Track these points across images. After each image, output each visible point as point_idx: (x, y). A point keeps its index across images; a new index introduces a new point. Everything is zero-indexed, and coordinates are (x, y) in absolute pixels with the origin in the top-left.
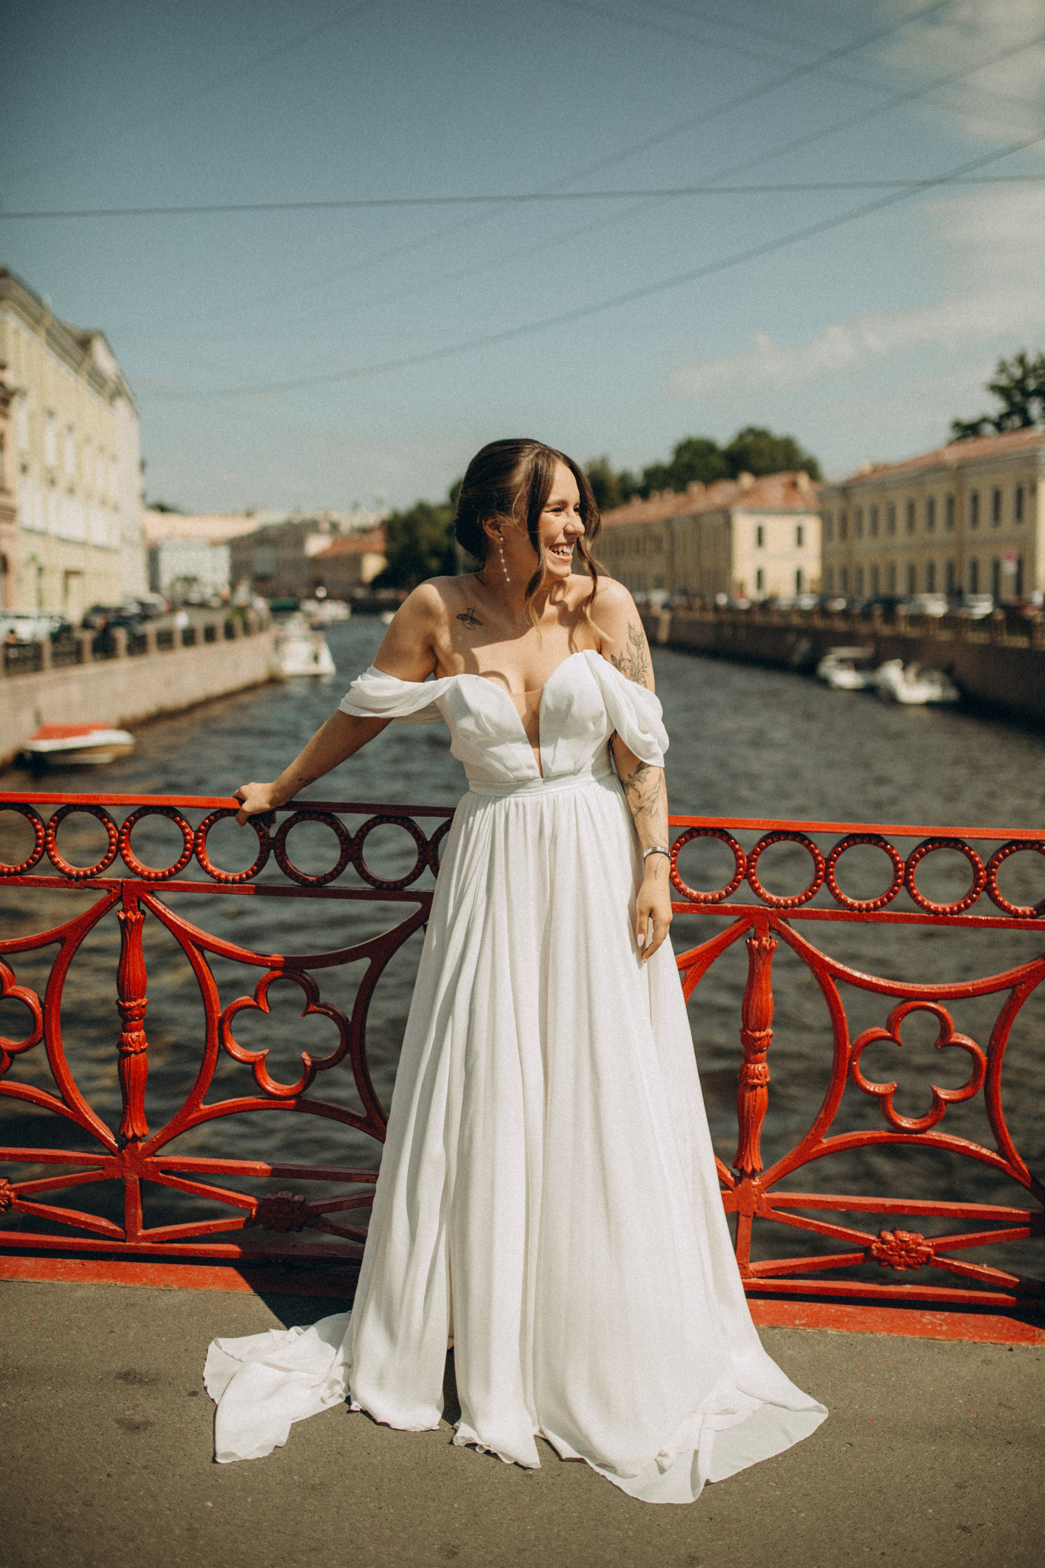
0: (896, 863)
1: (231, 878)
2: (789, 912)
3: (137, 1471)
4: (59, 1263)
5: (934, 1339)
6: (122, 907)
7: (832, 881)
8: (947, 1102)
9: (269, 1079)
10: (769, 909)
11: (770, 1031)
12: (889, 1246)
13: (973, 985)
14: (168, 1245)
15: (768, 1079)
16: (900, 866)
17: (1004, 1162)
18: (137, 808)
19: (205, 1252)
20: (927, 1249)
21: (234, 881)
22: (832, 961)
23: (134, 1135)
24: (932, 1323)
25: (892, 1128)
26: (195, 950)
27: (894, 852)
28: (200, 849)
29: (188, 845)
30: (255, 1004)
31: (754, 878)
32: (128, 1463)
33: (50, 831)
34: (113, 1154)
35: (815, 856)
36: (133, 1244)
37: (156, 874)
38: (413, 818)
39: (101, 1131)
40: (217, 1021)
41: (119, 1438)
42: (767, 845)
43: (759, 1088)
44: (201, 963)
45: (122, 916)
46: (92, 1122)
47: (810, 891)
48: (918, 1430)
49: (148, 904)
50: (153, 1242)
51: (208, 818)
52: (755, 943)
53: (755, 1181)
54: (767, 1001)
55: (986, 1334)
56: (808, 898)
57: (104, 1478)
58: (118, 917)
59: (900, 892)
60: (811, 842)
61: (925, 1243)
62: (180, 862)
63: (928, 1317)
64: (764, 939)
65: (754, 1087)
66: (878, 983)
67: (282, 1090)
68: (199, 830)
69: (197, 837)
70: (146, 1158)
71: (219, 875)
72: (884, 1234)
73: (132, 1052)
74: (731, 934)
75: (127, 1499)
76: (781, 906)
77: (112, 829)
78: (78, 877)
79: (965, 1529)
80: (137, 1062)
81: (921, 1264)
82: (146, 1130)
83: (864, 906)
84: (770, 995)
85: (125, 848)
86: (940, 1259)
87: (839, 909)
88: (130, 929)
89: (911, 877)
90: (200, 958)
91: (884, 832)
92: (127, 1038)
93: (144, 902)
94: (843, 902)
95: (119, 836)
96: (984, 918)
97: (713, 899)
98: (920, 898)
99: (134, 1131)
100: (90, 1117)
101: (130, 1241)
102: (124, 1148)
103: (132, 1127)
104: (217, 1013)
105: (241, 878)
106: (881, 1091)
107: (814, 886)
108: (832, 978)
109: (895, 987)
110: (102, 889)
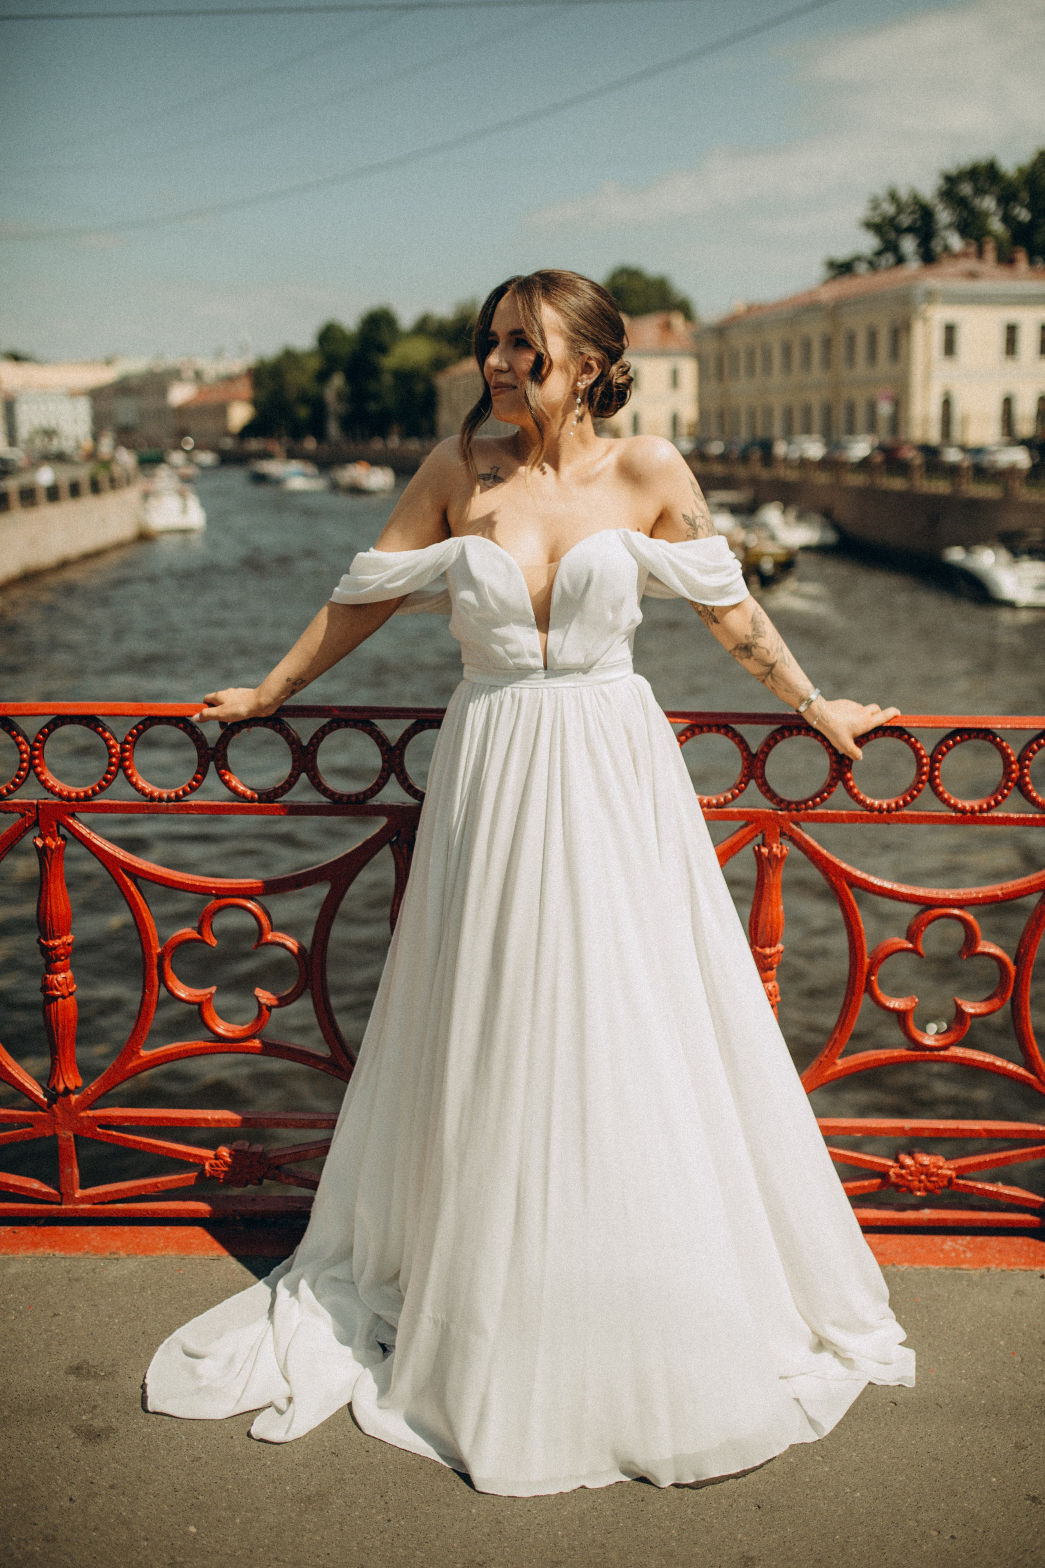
0: (919, 758)
1: (165, 796)
2: (802, 815)
3: (104, 1492)
5: (960, 1269)
6: (39, 833)
7: (851, 780)
8: (973, 1016)
9: (219, 1021)
10: (780, 813)
11: (780, 946)
12: (908, 1171)
13: (1002, 889)
14: (110, 1206)
15: (778, 999)
16: (925, 761)
17: (1032, 1077)
18: (49, 718)
19: (154, 1212)
20: (949, 1172)
21: (169, 799)
22: (849, 868)
23: (66, 1088)
24: (954, 1250)
25: (912, 1046)
26: (127, 879)
27: (919, 745)
28: (127, 763)
29: (114, 760)
30: (199, 936)
32: (92, 1483)
34: (43, 1110)
36: (70, 1207)
37: (77, 793)
38: (377, 722)
39: (27, 1085)
40: (155, 957)
41: (78, 1451)
42: (778, 742)
44: (134, 893)
45: (39, 843)
46: (16, 1075)
47: (826, 791)
48: (963, 1381)
49: (70, 828)
50: (95, 1204)
51: (135, 727)
52: (765, 850)
54: (778, 912)
55: (1013, 1260)
56: (823, 800)
57: (65, 1503)
58: (35, 844)
59: (925, 790)
61: (946, 1166)
62: (105, 779)
63: (949, 1243)
64: (775, 845)
66: (899, 890)
67: (233, 1032)
68: (126, 742)
69: (123, 750)
70: (80, 1112)
71: (151, 793)
72: (902, 1158)
73: (57, 997)
74: (738, 842)
75: (96, 1529)
76: (794, 809)
77: (22, 743)
79: (1034, 1499)
80: (65, 1008)
81: (942, 1187)
82: (80, 1082)
83: (885, 806)
84: (781, 908)
85: (39, 765)
86: (961, 1182)
87: (858, 810)
88: (49, 857)
89: (937, 773)
90: (133, 889)
91: (909, 725)
92: (52, 981)
93: (64, 826)
94: (861, 802)
95: (31, 751)
96: (1016, 816)
97: (717, 803)
98: (946, 796)
99: (65, 1084)
100: (13, 1069)
101: (65, 1204)
102: (55, 1103)
103: (63, 1080)
104: (156, 949)
105: (177, 795)
106: (902, 1007)
107: (829, 785)
108: (847, 885)
109: (918, 893)
110: (14, 812)
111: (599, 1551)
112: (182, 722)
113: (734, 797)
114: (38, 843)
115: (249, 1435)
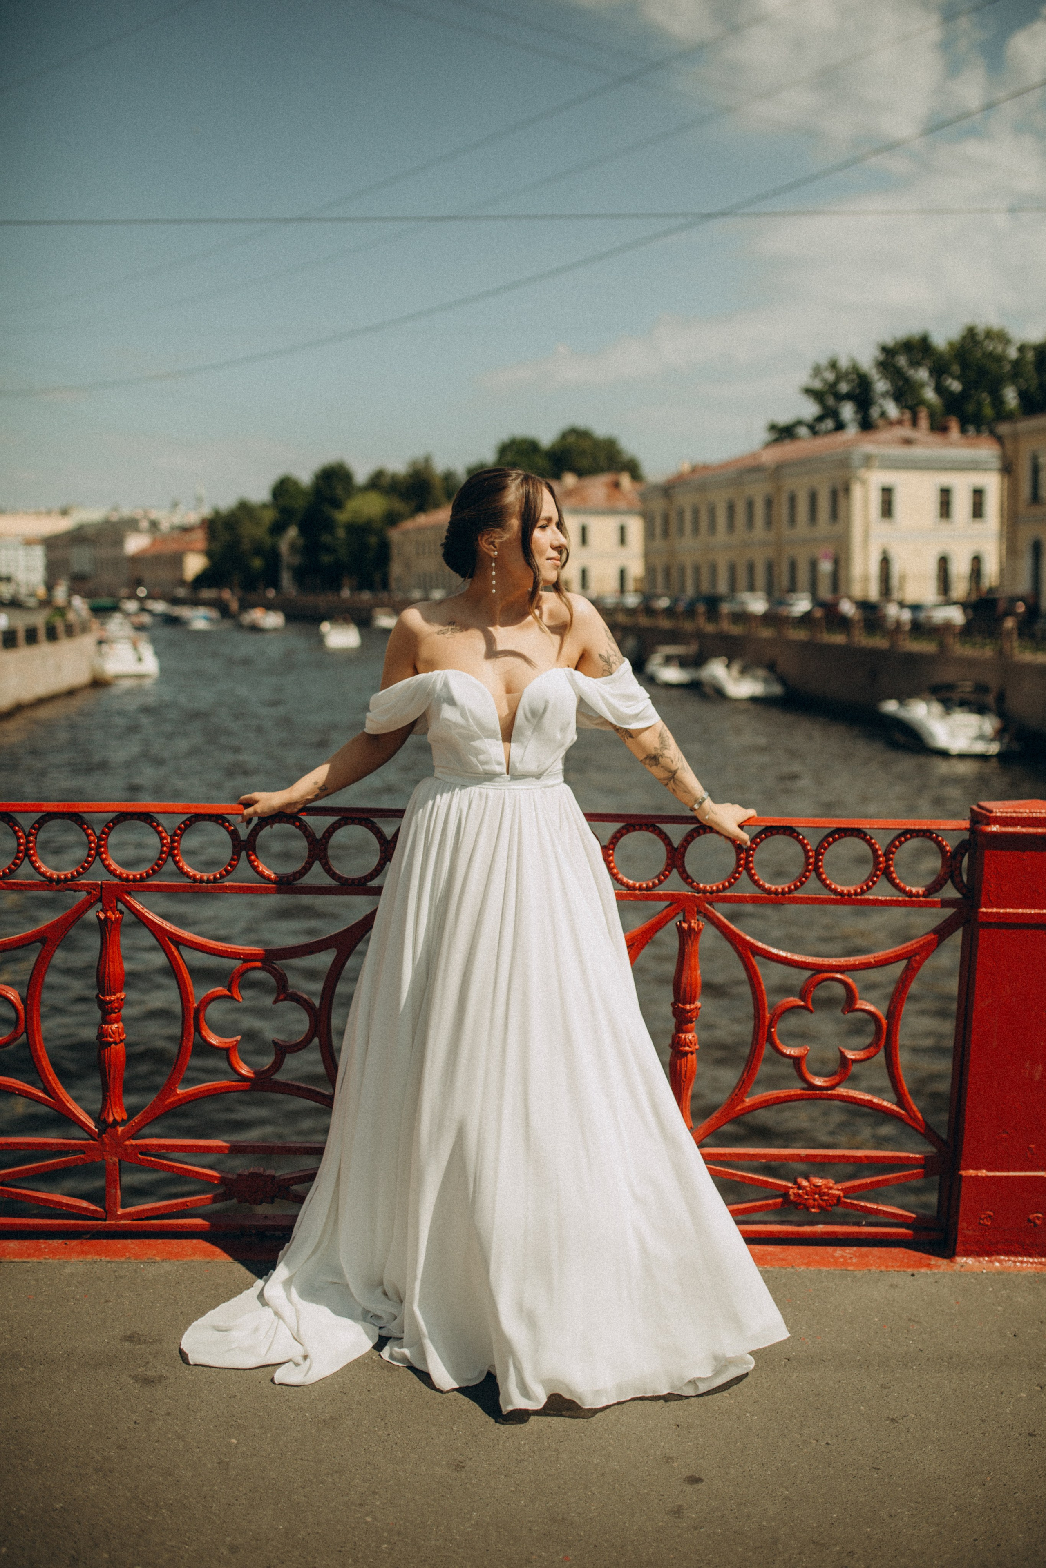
0: (806, 852)
1: (205, 878)
2: (715, 897)
3: (161, 1418)
4: (43, 1244)
5: (846, 1270)
6: (101, 907)
7: (752, 868)
8: (853, 1061)
9: (242, 1064)
10: (696, 895)
11: (698, 1004)
12: (804, 1191)
13: (874, 957)
14: (146, 1222)
15: (697, 1047)
16: (811, 854)
17: (903, 1112)
18: (114, 815)
20: (837, 1192)
21: (208, 881)
22: (752, 940)
23: (115, 1120)
24: (842, 1257)
25: (806, 1086)
26: (173, 947)
27: (805, 842)
28: (176, 851)
29: (165, 849)
30: (229, 994)
31: (682, 868)
32: (151, 1412)
33: (31, 838)
34: (94, 1139)
36: (113, 1222)
37: (134, 876)
39: (82, 1118)
40: (192, 1011)
41: (137, 1391)
42: (695, 838)
43: (689, 1056)
44: (178, 958)
45: (102, 916)
46: (73, 1110)
47: (733, 878)
48: (843, 1345)
49: (126, 903)
50: (134, 1220)
51: (183, 823)
52: (685, 925)
54: (696, 976)
55: (890, 1264)
56: (731, 884)
57: (131, 1425)
58: (98, 917)
59: (811, 877)
61: (835, 1187)
62: (157, 864)
63: (839, 1252)
64: (693, 921)
65: (686, 1054)
66: (792, 958)
67: (254, 1073)
68: (175, 834)
69: (173, 841)
70: (125, 1141)
71: (194, 875)
72: (800, 1180)
73: (112, 1043)
74: (663, 918)
75: (158, 1441)
76: (707, 892)
77: (91, 835)
78: (59, 881)
79: (893, 1420)
80: (116, 1053)
81: (831, 1205)
82: (126, 1115)
83: (780, 890)
84: (699, 972)
85: (103, 853)
86: (849, 1201)
87: (759, 893)
88: (109, 927)
89: (820, 864)
90: (176, 954)
91: (797, 825)
92: (107, 1030)
93: (122, 903)
94: (761, 887)
95: (98, 841)
96: (883, 898)
97: (647, 887)
98: (828, 882)
99: (114, 1118)
100: (71, 1105)
101: (110, 1220)
102: (105, 1133)
103: (112, 1113)
104: (193, 1004)
105: (215, 877)
106: (796, 1054)
107: (736, 872)
108: (752, 954)
109: (807, 961)
110: (81, 891)
111: (553, 1453)
112: (219, 819)
113: (660, 882)
114: (100, 915)
115: (272, 1380)
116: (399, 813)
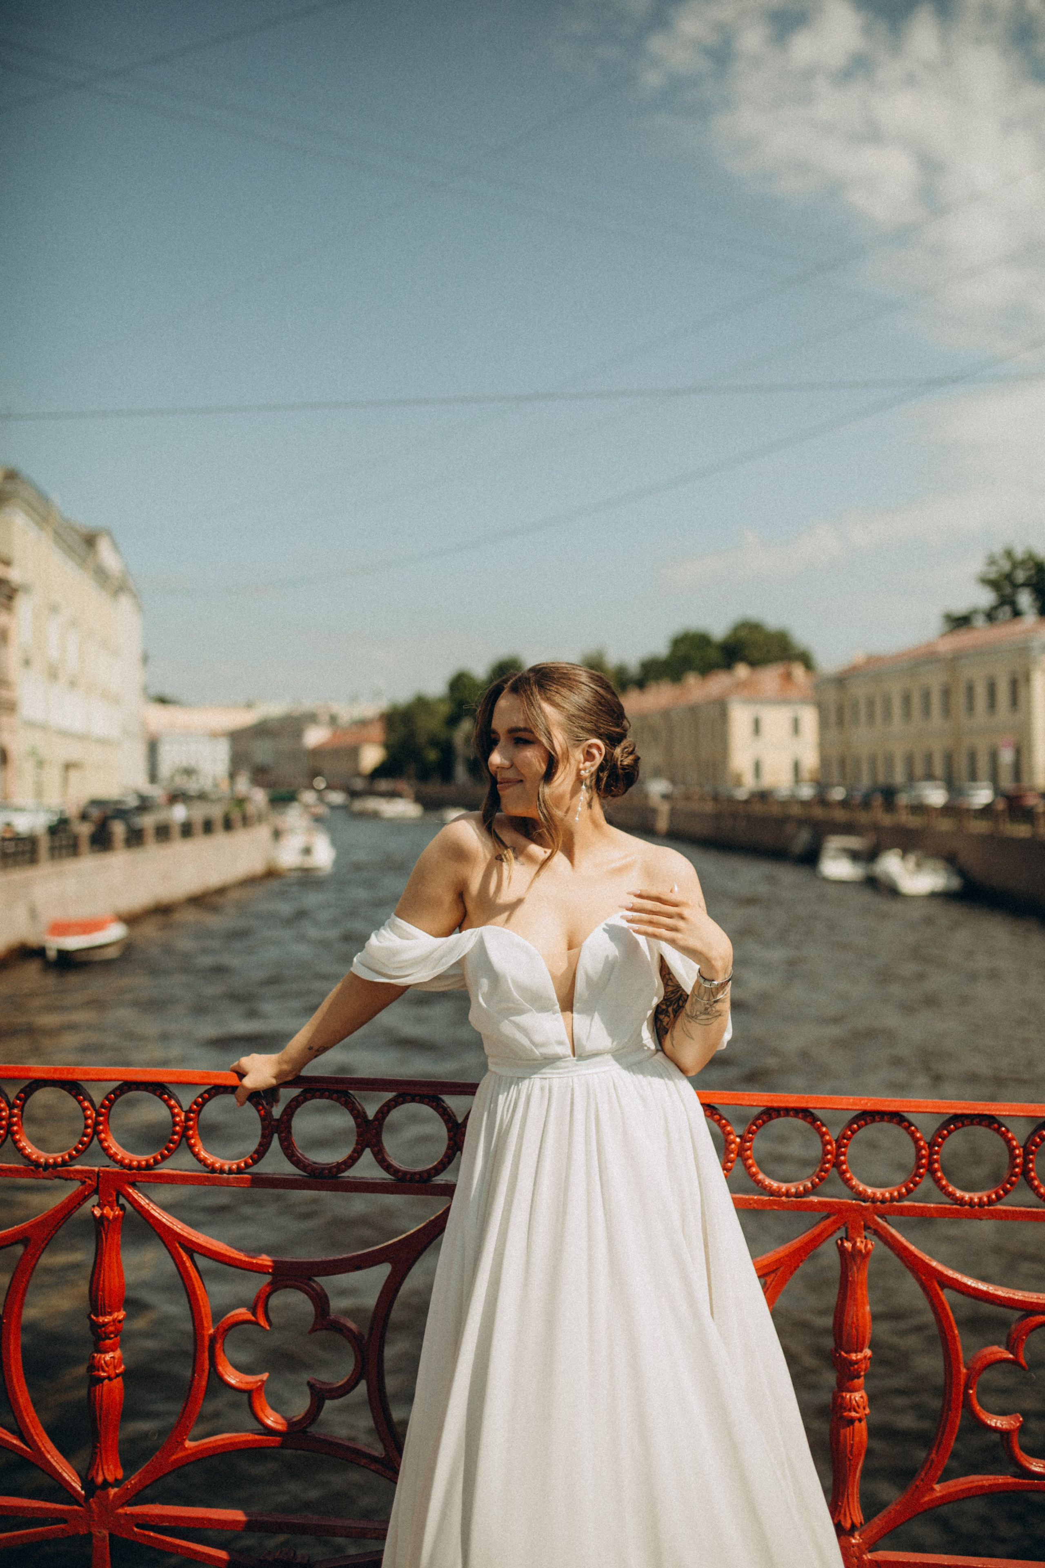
0: (1012, 1149)
1: (226, 1168)
2: (886, 1207)
6: (97, 1201)
7: (937, 1170)
9: (269, 1411)
10: (863, 1204)
11: (868, 1352)
15: (867, 1411)
16: (1017, 1152)
18: (117, 1084)
21: (231, 1171)
22: (940, 1267)
23: (105, 1480)
25: (1019, 1472)
26: (183, 1253)
27: (1010, 1135)
28: (191, 1132)
29: (178, 1128)
30: (253, 1318)
31: (844, 1167)
33: (16, 1111)
34: (78, 1504)
35: (916, 1141)
37: (139, 1162)
38: (444, 1097)
39: (65, 1475)
40: (207, 1339)
42: (859, 1128)
43: (857, 1423)
44: (190, 1269)
46: (54, 1464)
47: (911, 1182)
49: (129, 1197)
51: (201, 1096)
52: (848, 1245)
53: (855, 1538)
54: (864, 1314)
56: (909, 1191)
58: (93, 1212)
59: (1018, 1183)
60: (911, 1125)
62: (167, 1148)
64: (859, 1240)
65: (851, 1421)
66: (996, 1293)
67: (282, 1425)
68: (191, 1110)
69: (188, 1119)
70: (118, 1509)
71: (213, 1164)
73: (104, 1378)
74: (819, 1235)
76: (878, 1200)
77: (88, 1108)
78: (47, 1166)
80: (110, 1391)
82: (120, 1474)
83: (976, 1200)
84: (868, 1308)
85: (102, 1131)
87: (946, 1203)
88: (106, 1228)
89: (1031, 1166)
90: (188, 1264)
91: (998, 1113)
92: (99, 1361)
93: (124, 1196)
94: (950, 1195)
95: (96, 1117)
97: (796, 1192)
98: (1042, 1190)
99: (104, 1476)
100: (52, 1457)
102: (93, 1497)
103: (103, 1469)
104: (208, 1330)
105: (238, 1167)
106: (1004, 1427)
107: (916, 1175)
108: (940, 1285)
109: (1017, 1298)
110: (74, 1179)
113: (814, 1185)
114: (96, 1212)
116: (470, 1089)
